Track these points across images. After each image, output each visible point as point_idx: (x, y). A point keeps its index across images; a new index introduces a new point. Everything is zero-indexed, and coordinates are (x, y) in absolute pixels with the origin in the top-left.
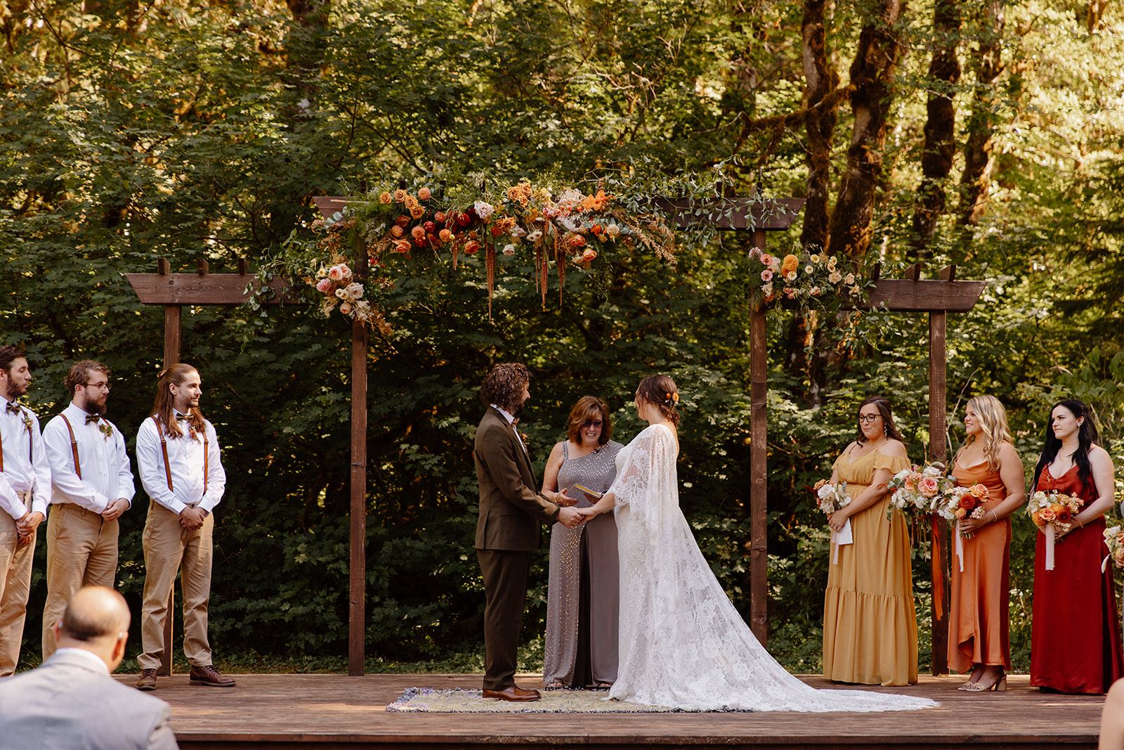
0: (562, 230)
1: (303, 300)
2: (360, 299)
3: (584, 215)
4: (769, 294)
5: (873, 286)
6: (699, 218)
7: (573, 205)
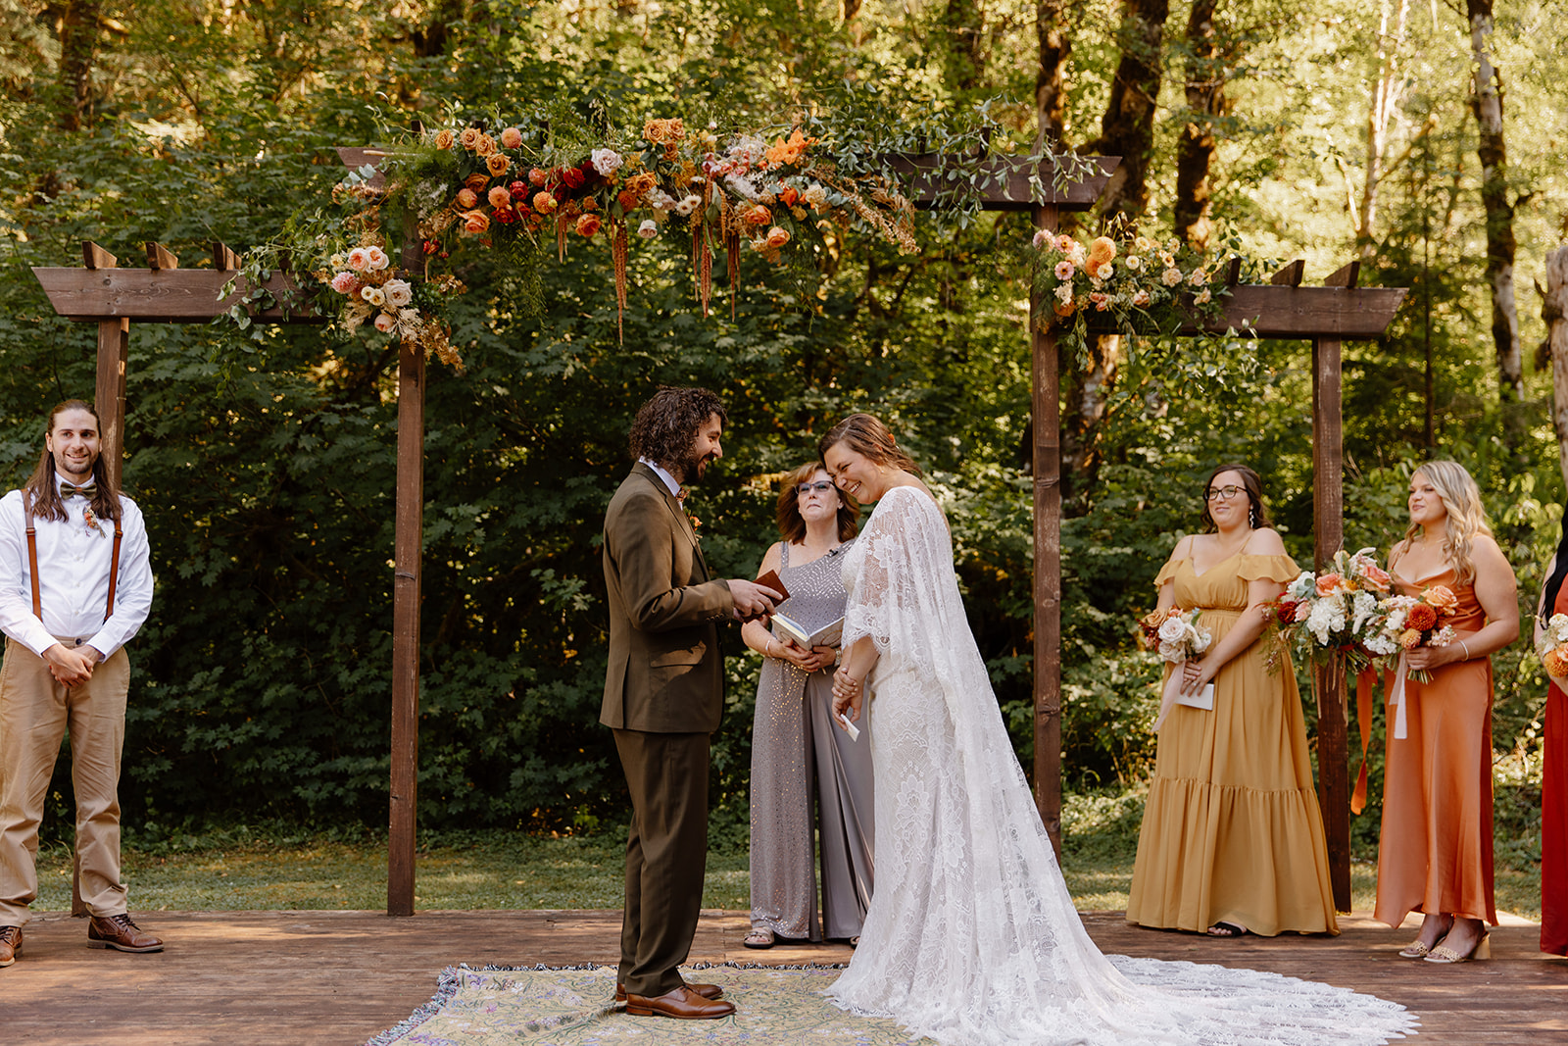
0: (734, 198)
1: (318, 311)
2: (407, 307)
3: (769, 174)
4: (1068, 300)
5: (1229, 294)
6: (953, 184)
7: (752, 160)
